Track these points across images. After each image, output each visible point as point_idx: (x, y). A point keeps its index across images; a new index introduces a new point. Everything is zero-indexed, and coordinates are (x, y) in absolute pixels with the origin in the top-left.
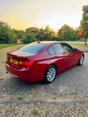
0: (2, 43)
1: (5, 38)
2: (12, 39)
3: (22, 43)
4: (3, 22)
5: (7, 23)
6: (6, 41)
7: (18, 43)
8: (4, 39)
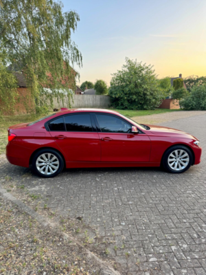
0: (132, 109)
1: (140, 98)
2: (154, 100)
3: (181, 110)
4: (142, 65)
5: (150, 67)
6: (141, 104)
7: (171, 108)
8: (137, 100)
